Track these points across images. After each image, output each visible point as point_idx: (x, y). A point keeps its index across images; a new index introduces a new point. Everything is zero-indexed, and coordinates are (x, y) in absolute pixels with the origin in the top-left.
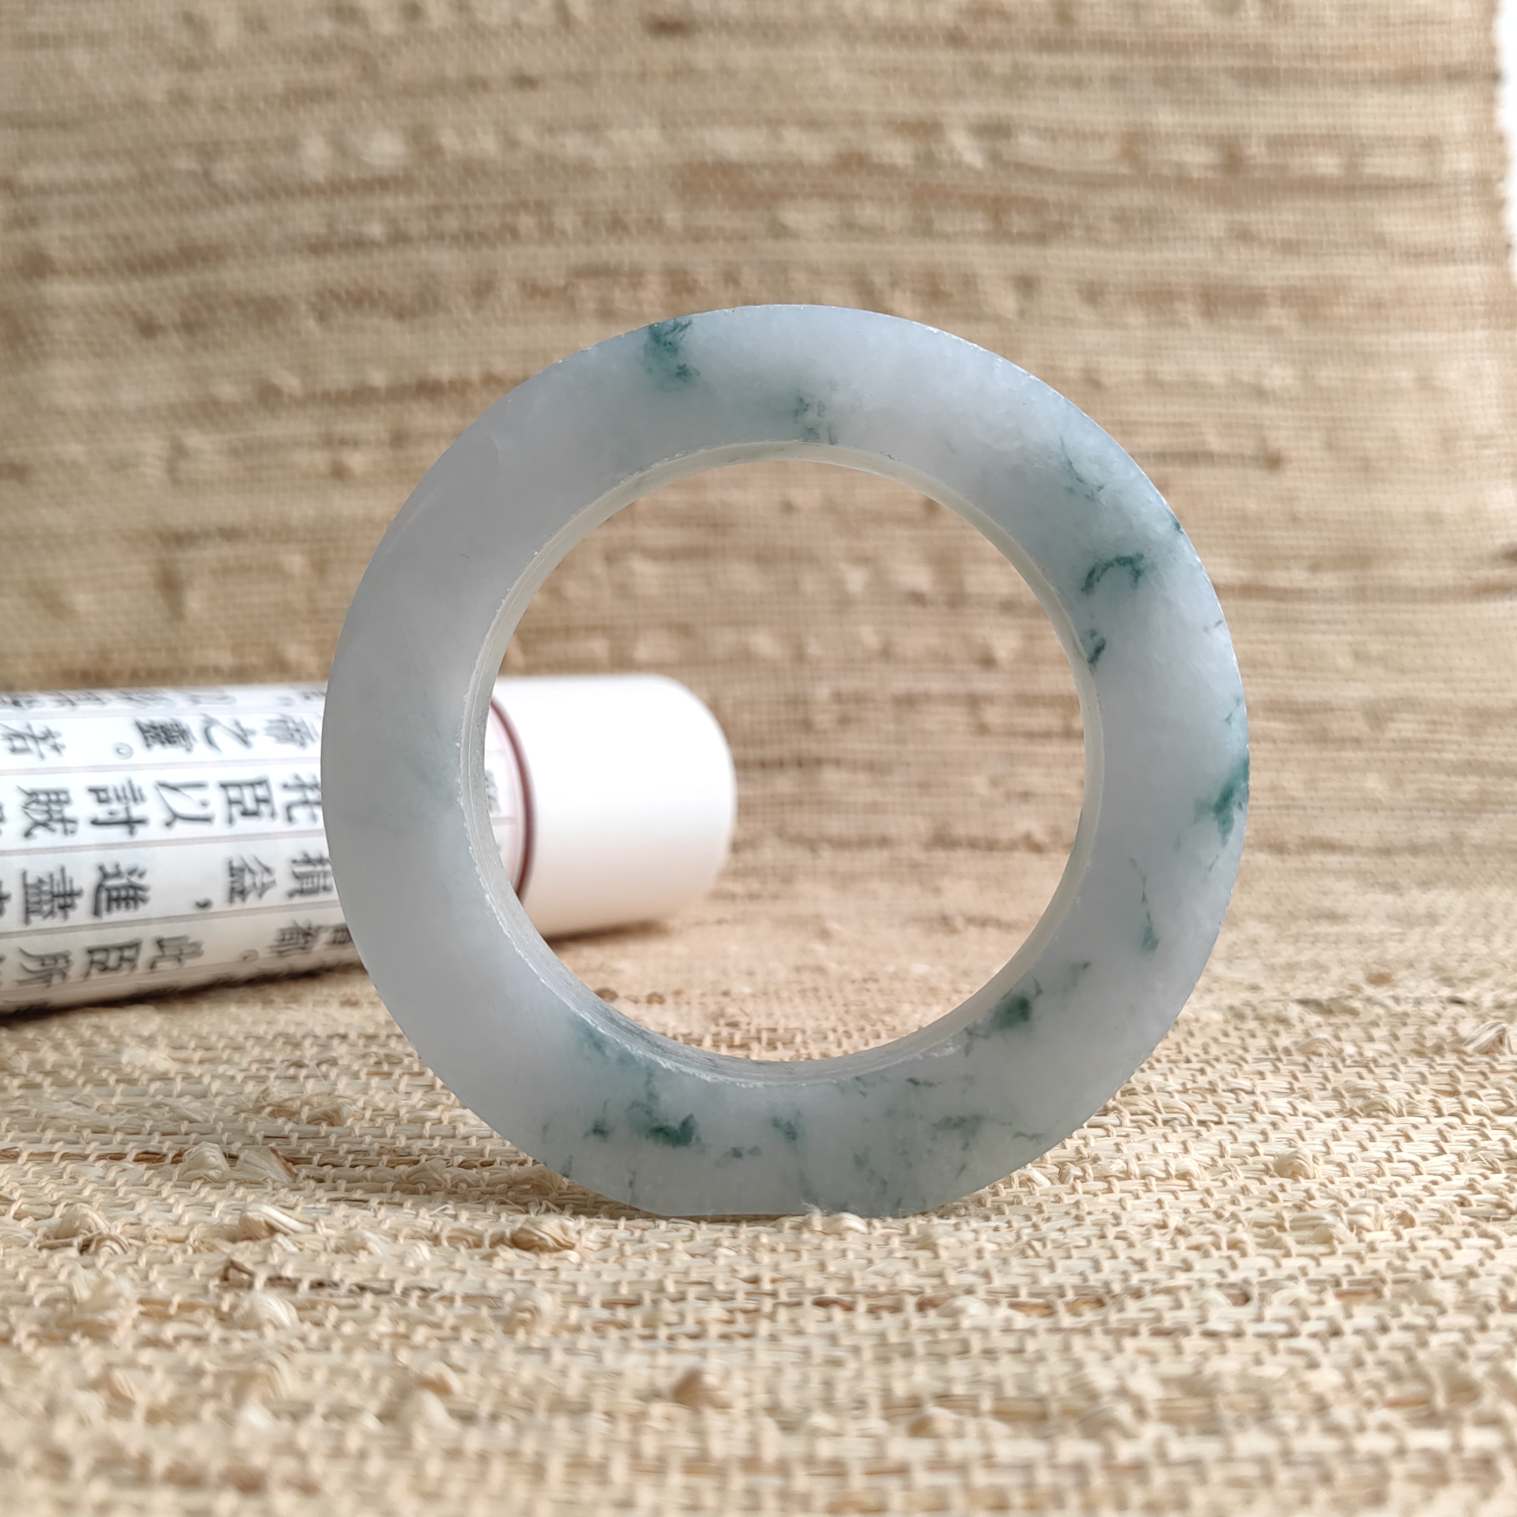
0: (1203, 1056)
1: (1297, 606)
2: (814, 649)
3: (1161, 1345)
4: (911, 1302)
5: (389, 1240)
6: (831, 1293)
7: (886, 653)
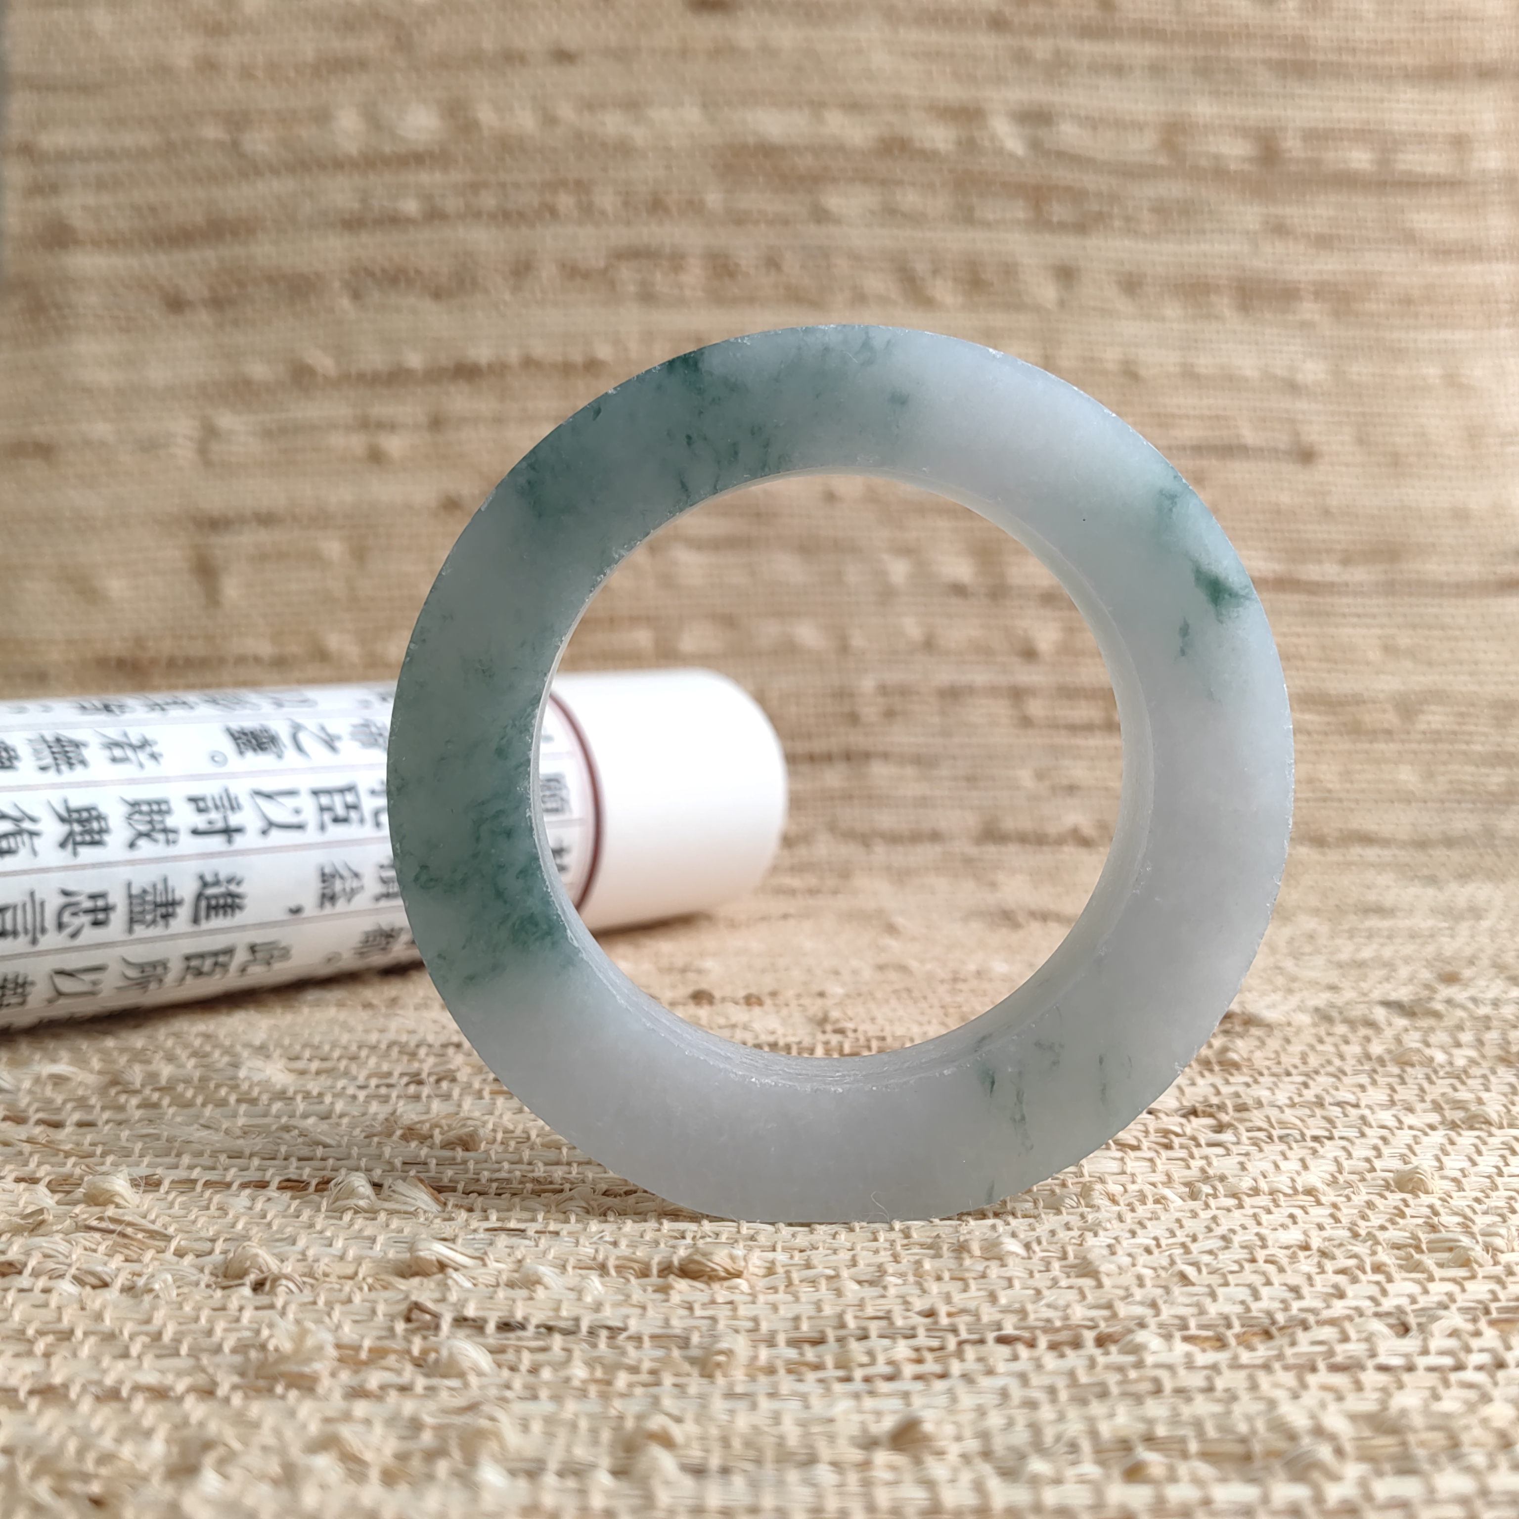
0: (1302, 1068)
2: (858, 640)
3: (1340, 1380)
4: (1089, 1336)
5: (557, 1271)
6: (1009, 1330)
7: (929, 645)
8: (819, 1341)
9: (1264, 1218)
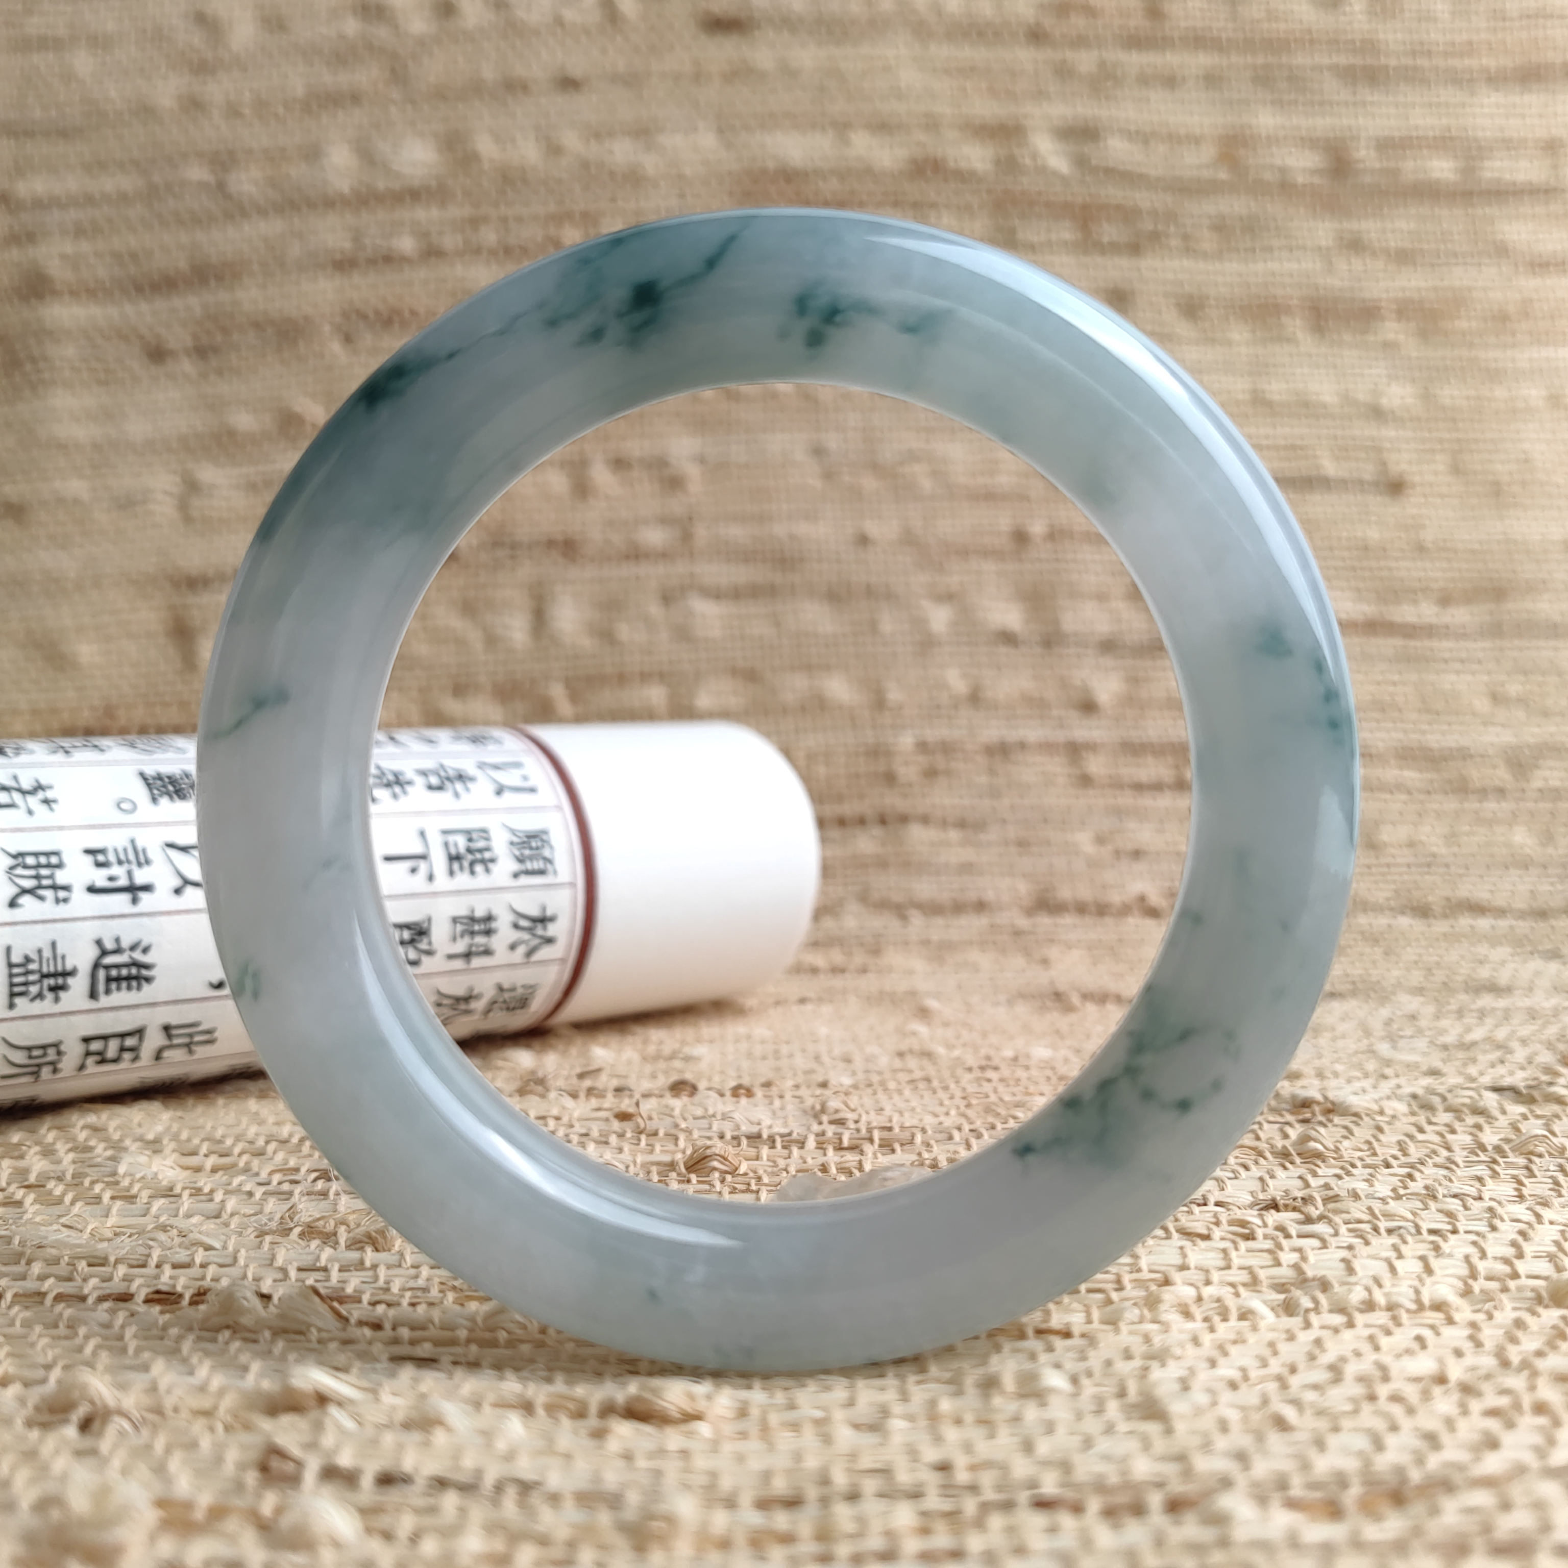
1: (1427, 643)
2: (894, 695)
4: (1155, 1500)
5: (469, 1408)
6: (1050, 1486)
7: (975, 698)
8: (793, 1503)
9: (1384, 1341)
